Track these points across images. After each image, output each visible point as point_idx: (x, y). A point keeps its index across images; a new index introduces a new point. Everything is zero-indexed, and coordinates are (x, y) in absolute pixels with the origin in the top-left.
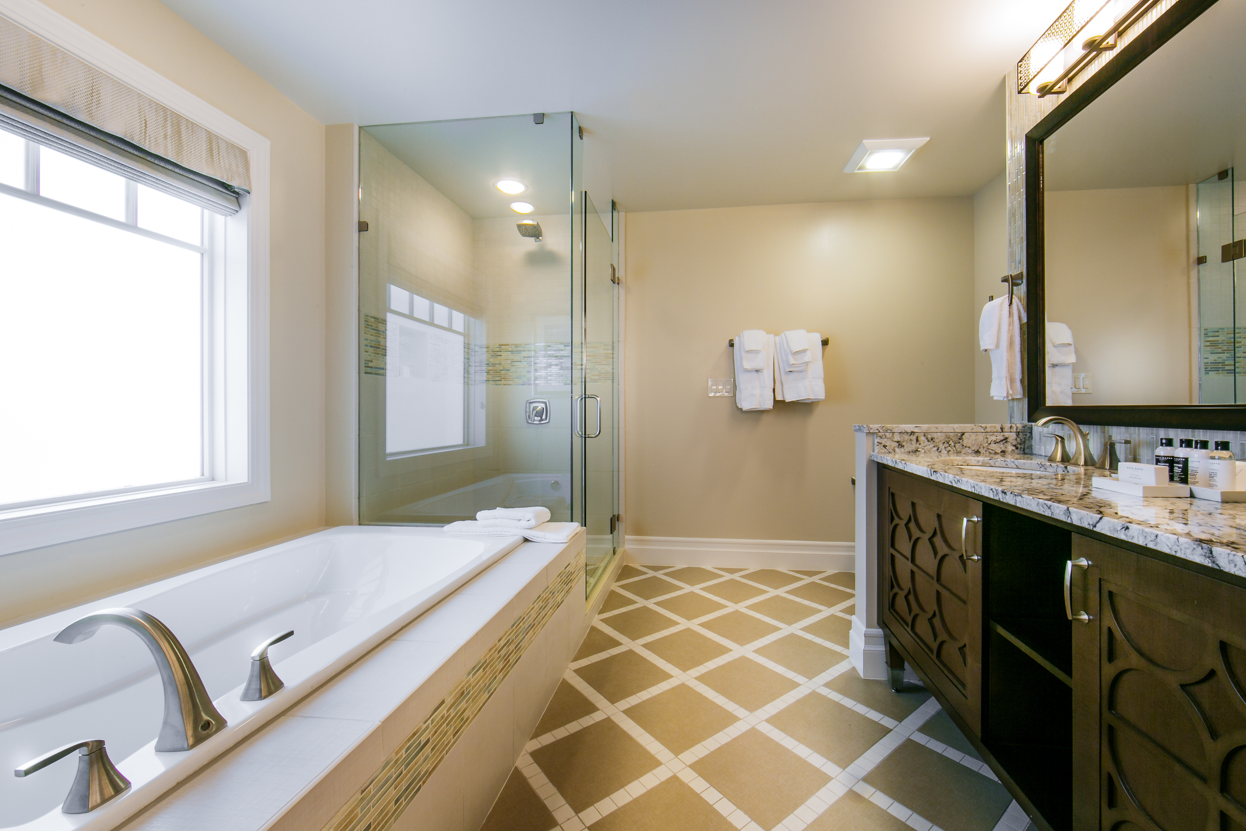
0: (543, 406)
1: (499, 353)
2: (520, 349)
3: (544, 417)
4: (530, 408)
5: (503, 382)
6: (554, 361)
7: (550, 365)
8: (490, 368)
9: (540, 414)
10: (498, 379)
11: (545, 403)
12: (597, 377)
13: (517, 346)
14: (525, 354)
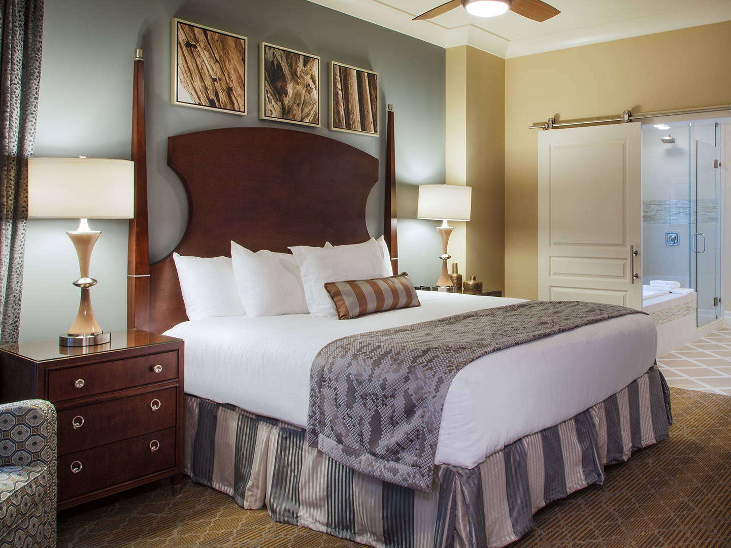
0: (676, 235)
1: (650, 206)
2: (662, 203)
3: (676, 242)
4: (668, 236)
5: (652, 222)
6: (682, 210)
7: (679, 213)
8: (645, 214)
9: (673, 240)
10: (649, 220)
11: (677, 234)
12: (708, 220)
13: (660, 202)
14: (664, 206)
